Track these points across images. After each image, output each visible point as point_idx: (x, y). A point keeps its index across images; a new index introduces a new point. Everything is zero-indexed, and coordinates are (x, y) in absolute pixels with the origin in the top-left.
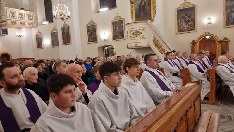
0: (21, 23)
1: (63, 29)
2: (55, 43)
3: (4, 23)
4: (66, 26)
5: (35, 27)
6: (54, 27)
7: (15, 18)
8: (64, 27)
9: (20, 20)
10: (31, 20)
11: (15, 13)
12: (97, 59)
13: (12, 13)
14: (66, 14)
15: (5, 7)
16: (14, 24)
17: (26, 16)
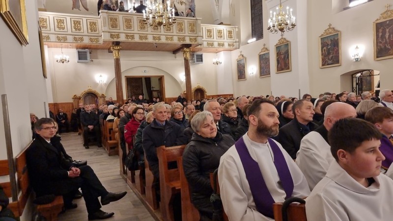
0: (219, 45)
1: (278, 48)
2: (264, 71)
3: (200, 46)
4: (285, 41)
5: (236, 48)
6: (264, 45)
7: (212, 37)
8: (281, 44)
9: (218, 40)
10: (232, 38)
11: (212, 31)
12: (344, 95)
13: (209, 31)
14: (288, 22)
15: (201, 24)
16: (210, 46)
17: (226, 33)
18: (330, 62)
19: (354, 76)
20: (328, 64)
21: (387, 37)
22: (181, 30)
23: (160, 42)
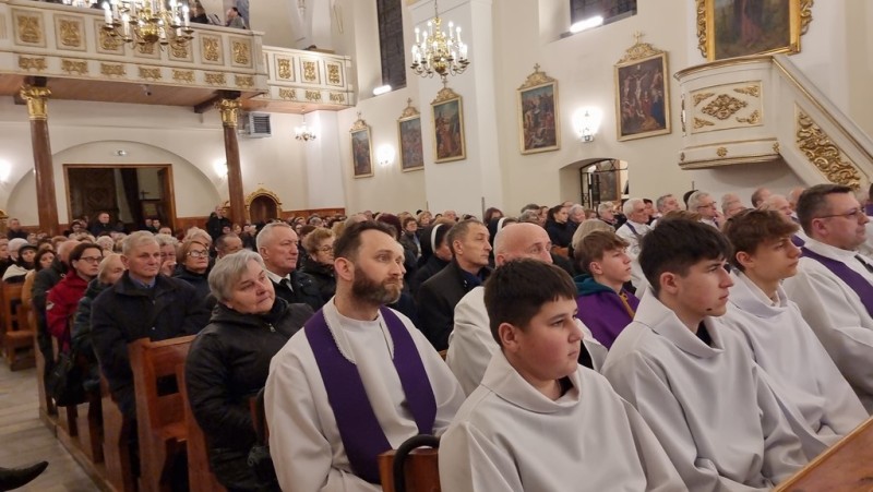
0: (308, 95)
1: (437, 108)
2: (411, 157)
3: (261, 96)
4: (451, 96)
5: (348, 106)
6: (410, 101)
7: (291, 78)
8: (442, 100)
9: (307, 85)
10: (338, 81)
11: (291, 63)
12: (563, 210)
13: (284, 63)
14: (454, 55)
15: (264, 47)
16: (288, 98)
17: (323, 71)
18: (540, 142)
19: (584, 171)
20: (536, 147)
21: (638, 96)
22: (213, 56)
23: (159, 81)
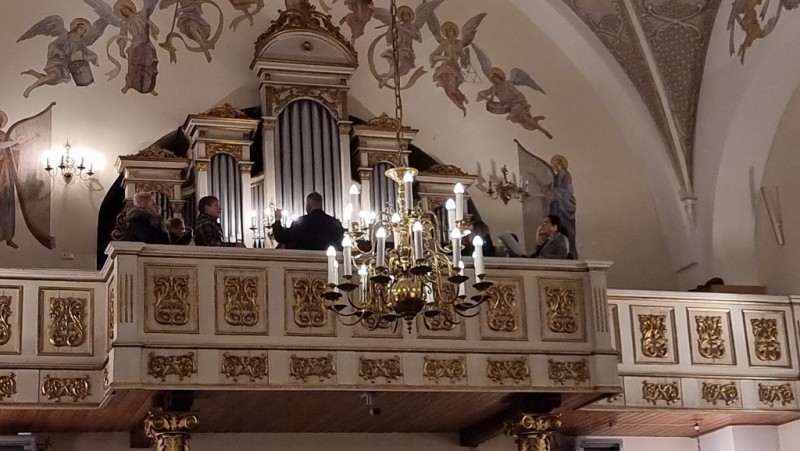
0: (709, 392)
7: (670, 356)
9: (702, 370)
10: (778, 355)
11: (668, 323)
13: (652, 324)
15: (610, 292)
16: (661, 402)
17: (741, 334)
22: (505, 323)
23: (398, 385)
